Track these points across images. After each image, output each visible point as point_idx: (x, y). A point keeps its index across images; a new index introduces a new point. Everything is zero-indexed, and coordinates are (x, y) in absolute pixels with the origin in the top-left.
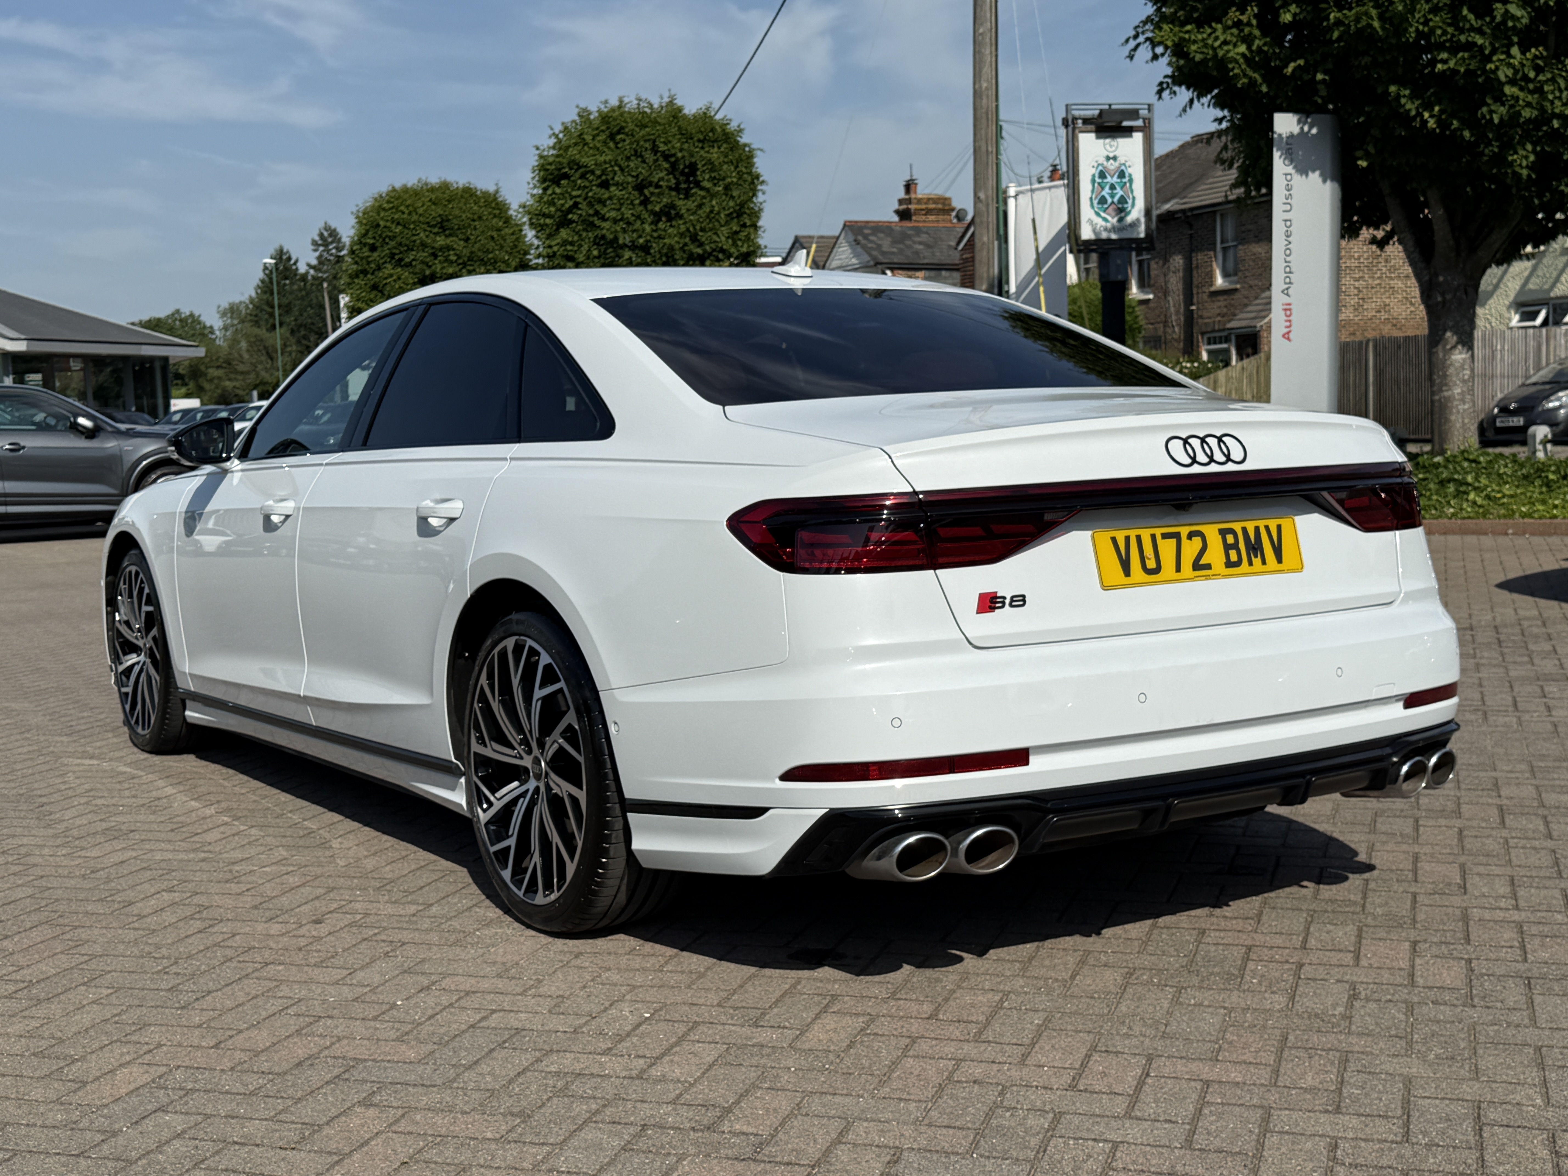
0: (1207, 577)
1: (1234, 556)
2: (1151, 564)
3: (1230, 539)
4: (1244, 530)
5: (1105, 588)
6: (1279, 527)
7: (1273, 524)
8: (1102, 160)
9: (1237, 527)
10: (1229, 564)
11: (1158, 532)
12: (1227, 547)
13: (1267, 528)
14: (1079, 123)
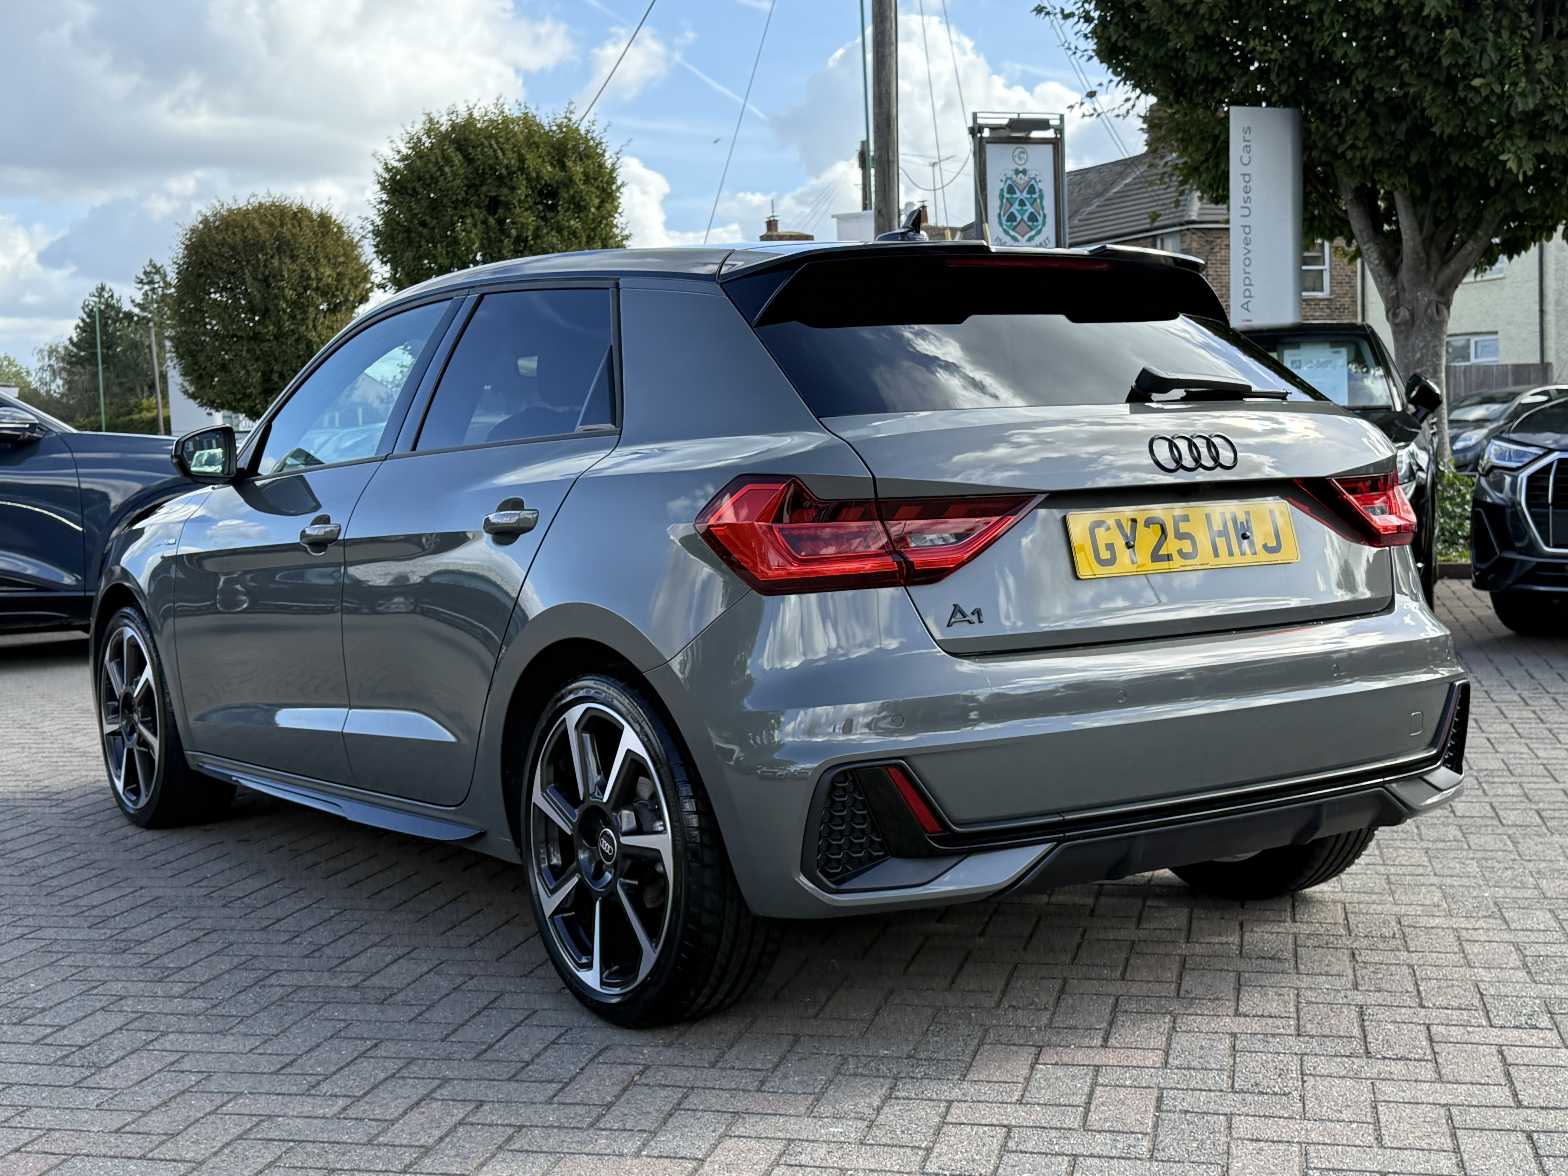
8: (1011, 174)
14: (986, 133)
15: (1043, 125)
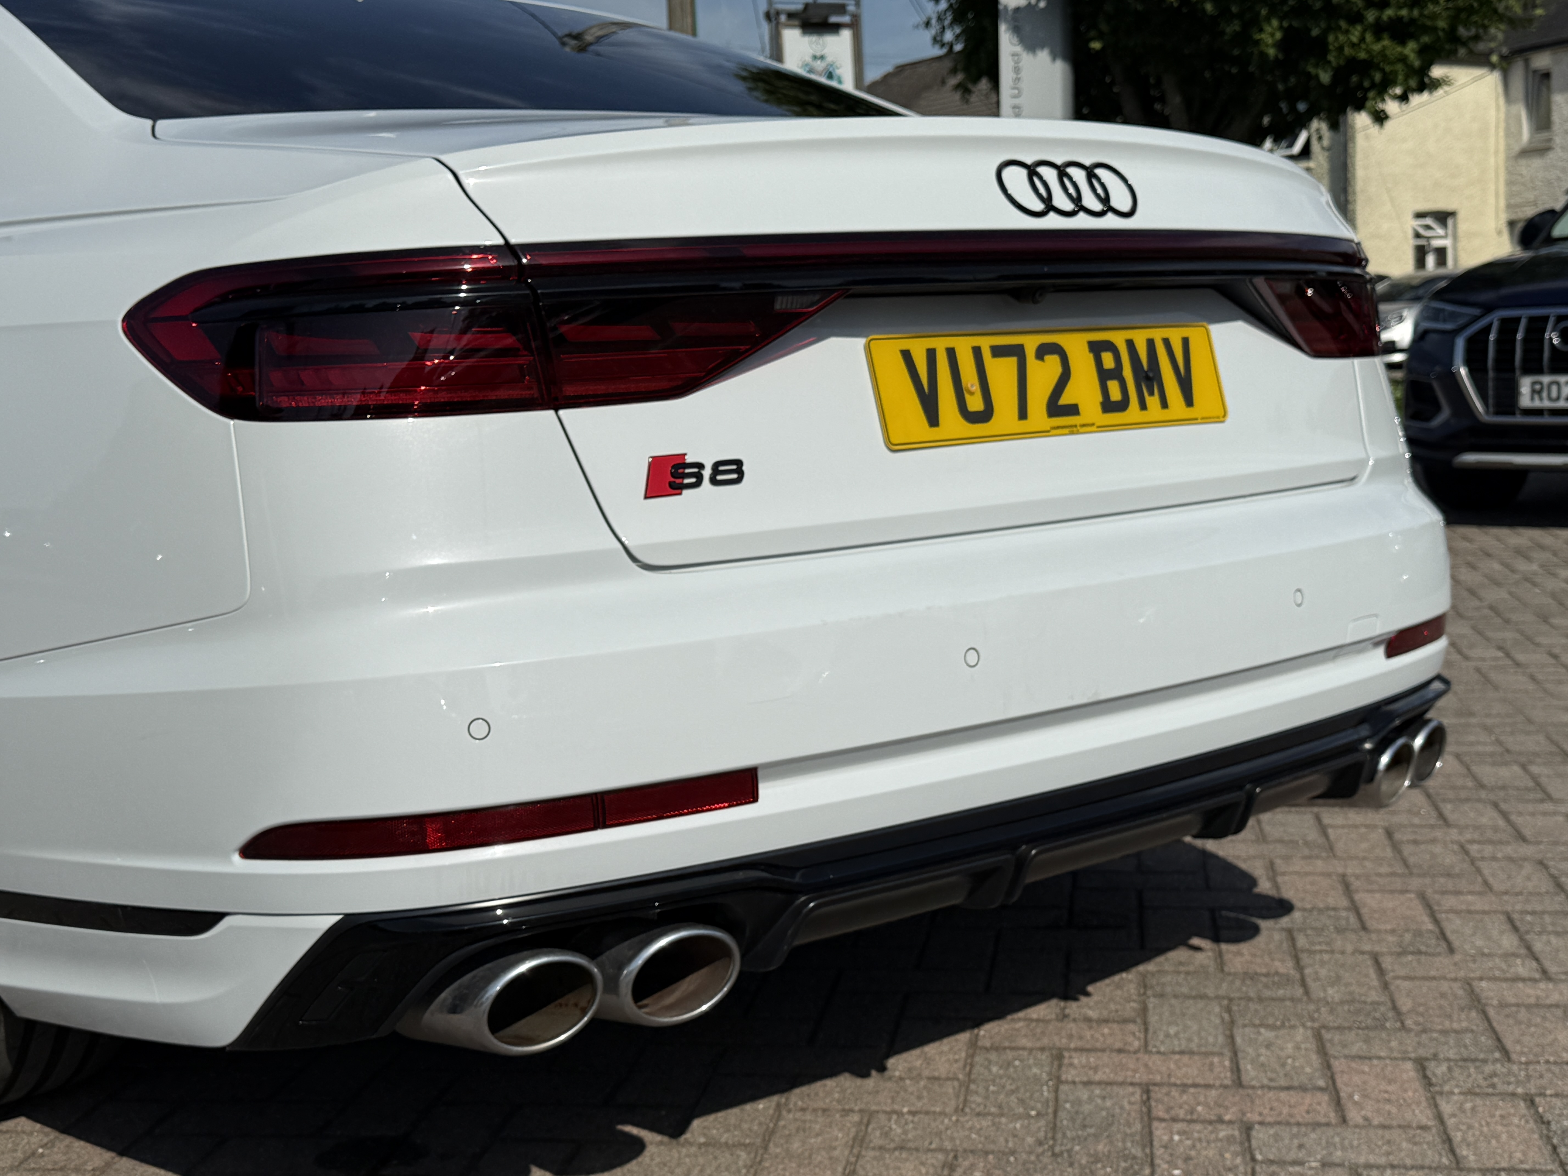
0: (1073, 430)
1: (1115, 394)
2: (975, 403)
3: (1108, 360)
4: (1130, 344)
5: (893, 447)
6: (1186, 342)
7: (1175, 336)
8: (808, 59)
9: (1119, 338)
10: (1108, 406)
11: (986, 343)
12: (1104, 375)
13: (1167, 342)
14: (783, 18)
15: (841, 9)
